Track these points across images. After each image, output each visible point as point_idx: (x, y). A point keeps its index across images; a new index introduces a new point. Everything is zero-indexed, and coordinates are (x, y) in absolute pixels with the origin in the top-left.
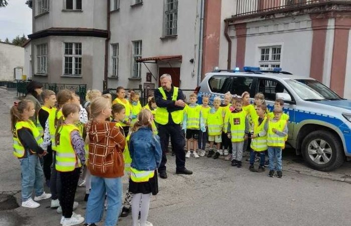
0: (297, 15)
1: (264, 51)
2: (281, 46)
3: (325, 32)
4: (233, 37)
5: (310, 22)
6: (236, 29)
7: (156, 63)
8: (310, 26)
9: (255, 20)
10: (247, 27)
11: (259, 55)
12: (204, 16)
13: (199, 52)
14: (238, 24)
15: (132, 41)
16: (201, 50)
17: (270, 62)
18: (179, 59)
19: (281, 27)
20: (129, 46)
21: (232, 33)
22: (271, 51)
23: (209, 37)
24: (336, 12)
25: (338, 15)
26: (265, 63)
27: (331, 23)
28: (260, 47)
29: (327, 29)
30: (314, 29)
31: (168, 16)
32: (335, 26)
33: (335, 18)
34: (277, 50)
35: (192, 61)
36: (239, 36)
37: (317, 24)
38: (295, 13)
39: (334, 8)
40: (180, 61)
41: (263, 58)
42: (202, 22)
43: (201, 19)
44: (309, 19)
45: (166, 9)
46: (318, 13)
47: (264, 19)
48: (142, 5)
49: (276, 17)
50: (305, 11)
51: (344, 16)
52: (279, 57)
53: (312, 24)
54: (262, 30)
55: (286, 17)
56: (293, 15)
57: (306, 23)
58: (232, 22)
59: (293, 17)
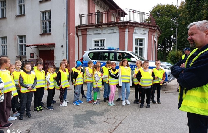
0: (113, 26)
1: (96, 42)
2: (105, 40)
3: (125, 34)
4: (80, 35)
5: (118, 30)
6: (81, 32)
7: (37, 47)
8: (118, 31)
9: (92, 27)
10: (87, 31)
11: (94, 43)
12: (68, 24)
13: (66, 41)
14: (83, 29)
15: (18, 36)
16: (67, 41)
17: (100, 47)
18: (54, 45)
19: (105, 31)
20: (15, 38)
21: (80, 33)
22: (99, 42)
23: (70, 34)
24: (129, 26)
25: (129, 27)
26: (97, 47)
27: (127, 30)
28: (94, 40)
29: (125, 33)
30: (120, 33)
31: (43, 23)
32: (128, 32)
33: (128, 29)
34: (103, 42)
35: (62, 46)
36: (82, 35)
37: (121, 31)
38: (112, 25)
39: (128, 24)
40: (54, 46)
41: (95, 45)
42: (67, 27)
43: (66, 25)
44: (118, 28)
45: (42, 19)
46: (122, 26)
47: (97, 27)
48: (25, 16)
49: (103, 27)
50: (116, 25)
51: (131, 28)
52: (104, 45)
53: (119, 31)
54: (95, 32)
55: (107, 27)
56: (110, 26)
57: (116, 30)
58: (80, 28)
59: (110, 27)
